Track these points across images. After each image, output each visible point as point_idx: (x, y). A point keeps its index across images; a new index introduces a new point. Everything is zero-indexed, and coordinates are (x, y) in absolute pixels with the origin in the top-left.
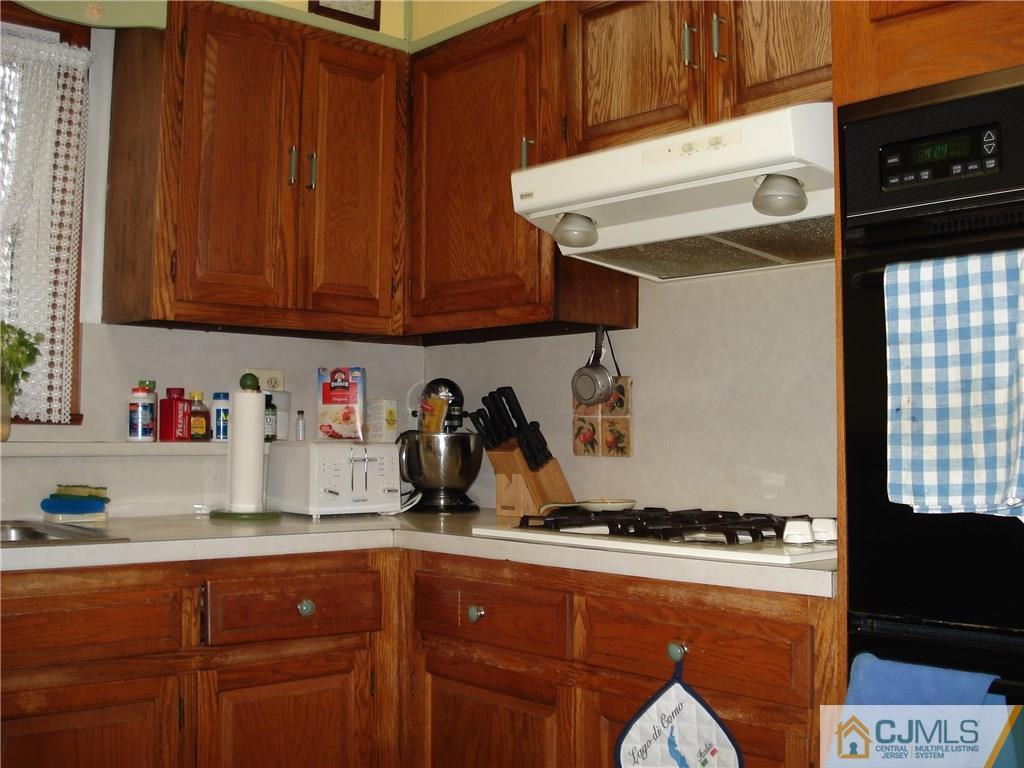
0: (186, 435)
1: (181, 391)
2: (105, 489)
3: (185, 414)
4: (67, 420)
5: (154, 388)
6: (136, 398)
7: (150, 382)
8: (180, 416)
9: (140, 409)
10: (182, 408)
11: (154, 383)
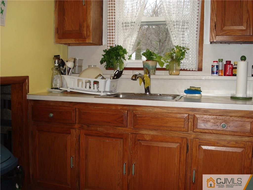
0: (230, 74)
1: (230, 62)
2: (200, 88)
3: (230, 68)
4: (197, 70)
5: (223, 61)
6: (214, 64)
7: (221, 59)
8: (228, 68)
9: (215, 67)
10: (229, 66)
11: (222, 59)
